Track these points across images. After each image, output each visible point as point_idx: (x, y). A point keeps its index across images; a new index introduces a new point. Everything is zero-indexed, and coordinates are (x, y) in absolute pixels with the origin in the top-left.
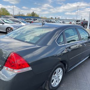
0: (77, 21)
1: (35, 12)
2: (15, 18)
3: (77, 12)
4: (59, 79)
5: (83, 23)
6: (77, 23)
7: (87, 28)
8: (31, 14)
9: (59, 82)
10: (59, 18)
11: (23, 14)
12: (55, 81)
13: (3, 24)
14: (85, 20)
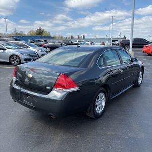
0: (113, 41)
1: (42, 28)
2: (16, 40)
3: (112, 25)
4: (103, 106)
5: (122, 44)
6: (113, 44)
7: (129, 50)
8: (36, 32)
9: (103, 109)
10: (84, 36)
11: (21, 32)
12: (98, 107)
13: (4, 49)
14: (125, 38)
